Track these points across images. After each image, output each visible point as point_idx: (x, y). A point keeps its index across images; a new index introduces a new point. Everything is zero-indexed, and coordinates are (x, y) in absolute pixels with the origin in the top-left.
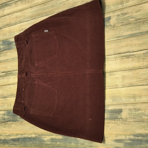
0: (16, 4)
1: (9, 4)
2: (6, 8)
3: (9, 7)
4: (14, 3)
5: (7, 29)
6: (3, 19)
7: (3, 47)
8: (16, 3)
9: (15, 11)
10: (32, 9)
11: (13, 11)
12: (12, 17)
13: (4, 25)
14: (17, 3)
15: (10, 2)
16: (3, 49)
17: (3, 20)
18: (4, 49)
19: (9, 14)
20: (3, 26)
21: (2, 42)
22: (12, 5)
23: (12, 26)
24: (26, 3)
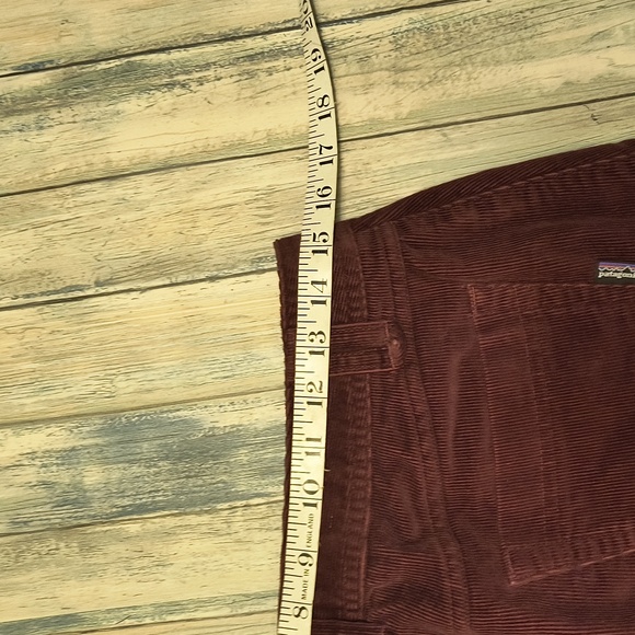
0: (251, 75)
1: (171, 70)
2: (133, 105)
3: (165, 99)
4: (233, 70)
5: (157, 305)
6: (103, 208)
7: (116, 475)
8: (247, 66)
9: (241, 143)
10: (449, 142)
11: (215, 143)
12: (204, 197)
13: (117, 266)
14: (270, 72)
15: (176, 55)
16: (110, 495)
17: (102, 216)
18: (122, 494)
19: (167, 167)
20: (104, 274)
21: (100, 432)
22: (200, 82)
23: (212, 279)
24: (375, 77)
